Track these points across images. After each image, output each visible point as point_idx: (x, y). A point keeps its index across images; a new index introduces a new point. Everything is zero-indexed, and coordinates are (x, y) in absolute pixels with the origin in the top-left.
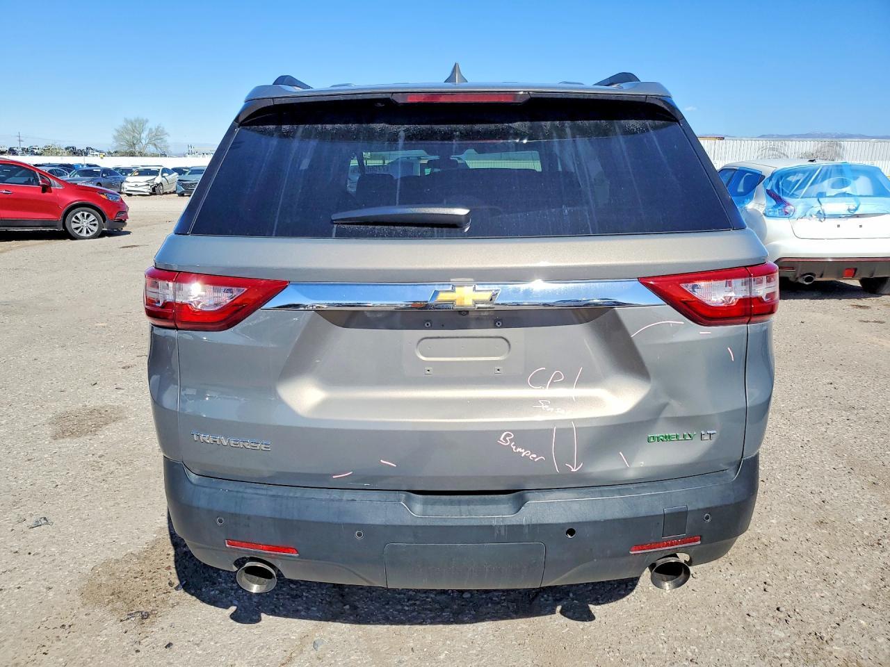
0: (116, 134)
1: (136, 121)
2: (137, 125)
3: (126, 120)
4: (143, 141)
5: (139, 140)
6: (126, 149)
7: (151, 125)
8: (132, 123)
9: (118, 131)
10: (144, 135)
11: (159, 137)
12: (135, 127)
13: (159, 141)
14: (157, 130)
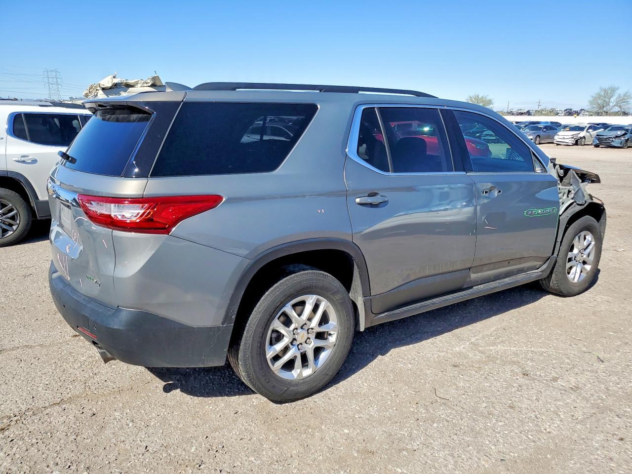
0: (591, 99)
1: (609, 88)
2: (609, 92)
3: (601, 89)
4: (611, 104)
5: (608, 104)
6: (595, 110)
7: (621, 92)
8: (605, 90)
9: (593, 97)
10: (612, 100)
11: (625, 101)
12: (608, 93)
13: (624, 103)
14: (625, 95)
